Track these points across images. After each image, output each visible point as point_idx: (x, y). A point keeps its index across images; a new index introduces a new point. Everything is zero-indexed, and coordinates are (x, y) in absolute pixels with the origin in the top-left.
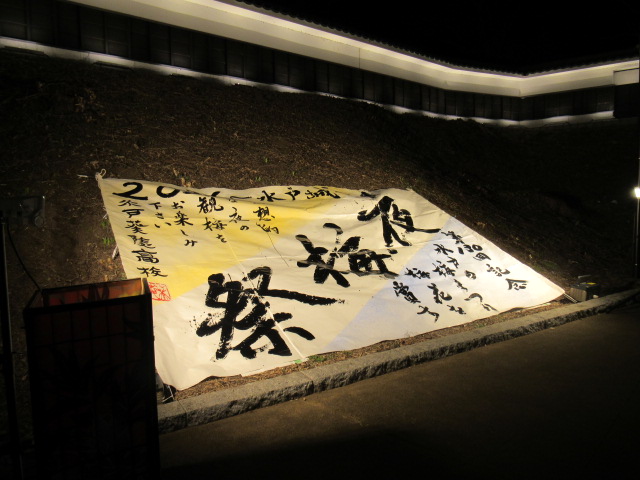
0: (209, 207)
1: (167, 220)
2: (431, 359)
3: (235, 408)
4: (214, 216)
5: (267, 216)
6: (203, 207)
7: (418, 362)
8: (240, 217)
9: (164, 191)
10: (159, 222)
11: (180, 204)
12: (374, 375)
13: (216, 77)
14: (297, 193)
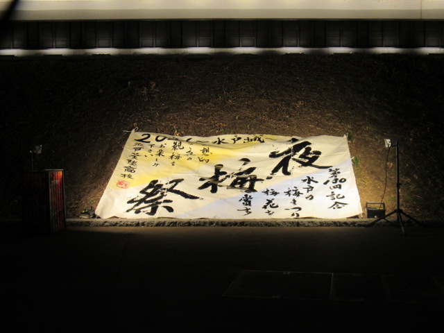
0: (177, 147)
1: (152, 153)
2: (203, 226)
3: (106, 224)
4: (178, 152)
5: (207, 153)
6: (174, 147)
7: (194, 225)
8: (192, 153)
9: (159, 138)
10: (148, 154)
11: (164, 145)
12: (168, 226)
13: (274, 49)
14: (239, 138)
